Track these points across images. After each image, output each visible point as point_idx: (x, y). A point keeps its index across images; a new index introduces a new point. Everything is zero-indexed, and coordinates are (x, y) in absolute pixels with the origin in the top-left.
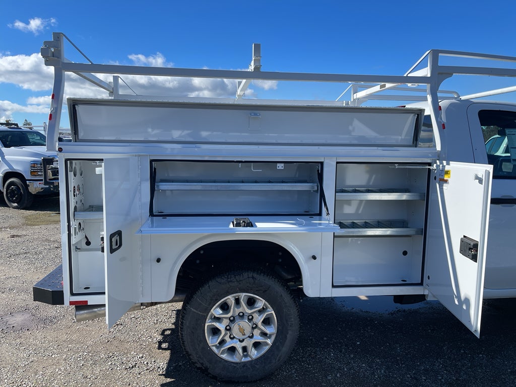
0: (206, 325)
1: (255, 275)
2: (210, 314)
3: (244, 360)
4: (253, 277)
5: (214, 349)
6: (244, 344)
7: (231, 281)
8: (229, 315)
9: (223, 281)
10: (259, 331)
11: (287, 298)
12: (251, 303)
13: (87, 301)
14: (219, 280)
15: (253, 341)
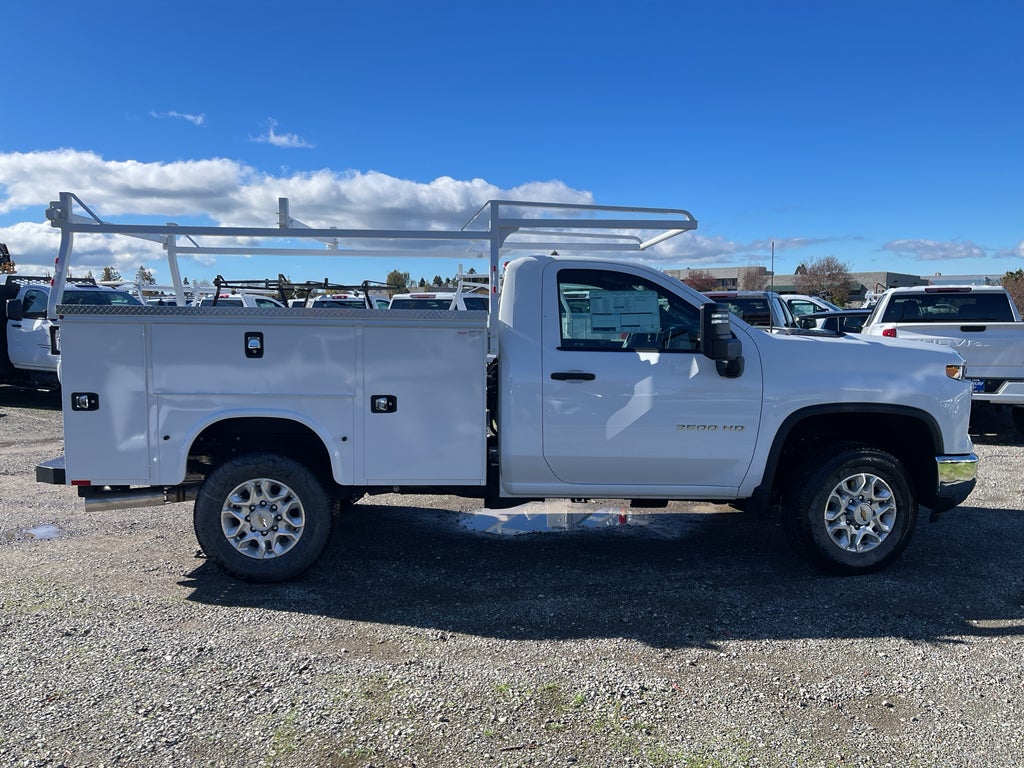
0: (223, 513)
1: (276, 458)
2: (227, 501)
3: (266, 556)
4: (273, 461)
5: (232, 541)
6: (267, 538)
7: (248, 464)
8: (249, 503)
9: (238, 464)
10: (285, 524)
11: (315, 486)
12: (275, 490)
13: (89, 482)
14: (234, 462)
15: (277, 534)
